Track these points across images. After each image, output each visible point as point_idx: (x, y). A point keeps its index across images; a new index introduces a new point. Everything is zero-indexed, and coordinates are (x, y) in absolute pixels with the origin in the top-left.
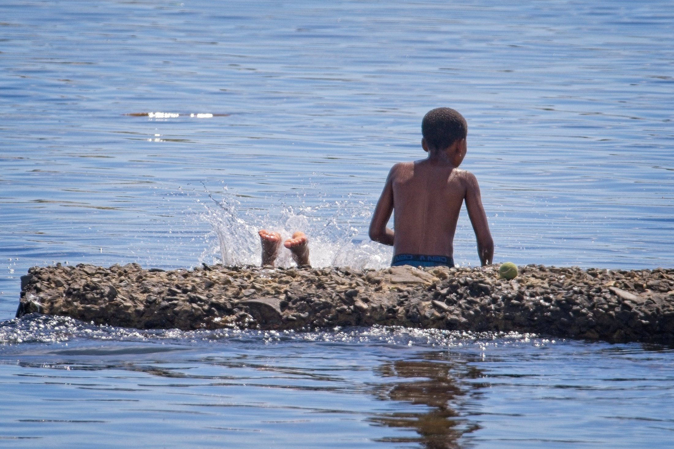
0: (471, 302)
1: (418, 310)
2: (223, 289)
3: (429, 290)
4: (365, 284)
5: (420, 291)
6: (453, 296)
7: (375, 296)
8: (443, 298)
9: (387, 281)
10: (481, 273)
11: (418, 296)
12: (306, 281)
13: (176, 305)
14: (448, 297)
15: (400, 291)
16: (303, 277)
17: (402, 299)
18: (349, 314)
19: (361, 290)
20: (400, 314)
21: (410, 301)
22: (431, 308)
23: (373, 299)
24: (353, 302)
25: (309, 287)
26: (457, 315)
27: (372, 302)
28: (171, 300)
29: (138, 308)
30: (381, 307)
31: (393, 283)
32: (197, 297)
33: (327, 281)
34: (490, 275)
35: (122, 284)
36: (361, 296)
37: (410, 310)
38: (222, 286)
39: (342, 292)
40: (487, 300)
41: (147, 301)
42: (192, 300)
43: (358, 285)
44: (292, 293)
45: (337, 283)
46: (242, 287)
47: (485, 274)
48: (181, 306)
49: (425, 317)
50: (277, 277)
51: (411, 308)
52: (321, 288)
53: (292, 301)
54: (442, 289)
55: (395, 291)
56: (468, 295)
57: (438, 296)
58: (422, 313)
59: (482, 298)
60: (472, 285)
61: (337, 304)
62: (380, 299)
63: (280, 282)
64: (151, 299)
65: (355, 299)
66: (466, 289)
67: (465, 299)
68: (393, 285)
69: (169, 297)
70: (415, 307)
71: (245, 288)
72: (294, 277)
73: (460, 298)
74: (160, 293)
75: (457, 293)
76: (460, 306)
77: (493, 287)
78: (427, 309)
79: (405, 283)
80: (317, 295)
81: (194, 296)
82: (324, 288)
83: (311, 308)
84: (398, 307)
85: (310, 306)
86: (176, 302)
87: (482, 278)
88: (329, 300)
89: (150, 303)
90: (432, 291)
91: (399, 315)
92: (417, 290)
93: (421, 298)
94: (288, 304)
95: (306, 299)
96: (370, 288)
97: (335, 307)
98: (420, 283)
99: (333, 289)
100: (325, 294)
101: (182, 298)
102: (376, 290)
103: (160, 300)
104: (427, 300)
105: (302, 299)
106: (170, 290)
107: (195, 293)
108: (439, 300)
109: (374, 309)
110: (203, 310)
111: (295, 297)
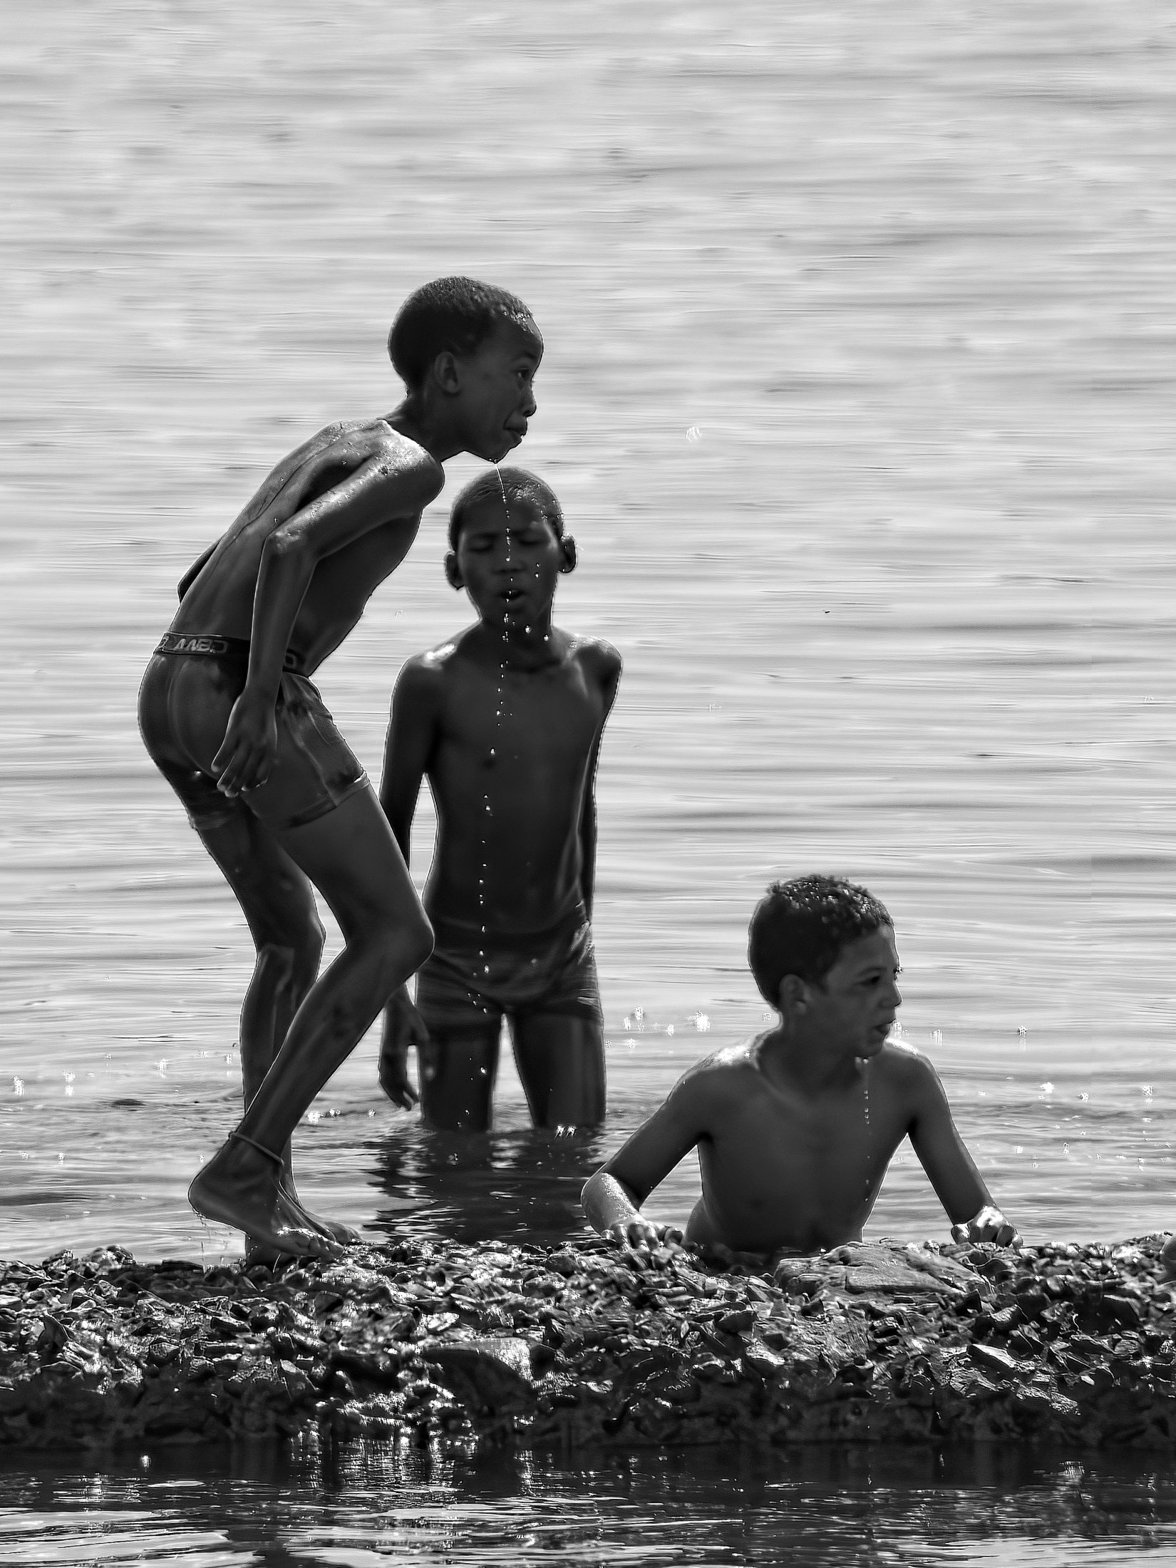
0: (1081, 1349)
1: (928, 1371)
2: (369, 1316)
3: (961, 1312)
4: (772, 1295)
5: (934, 1314)
6: (1028, 1331)
7: (801, 1329)
8: (1001, 1335)
9: (834, 1285)
10: (1109, 1264)
11: (928, 1331)
12: (602, 1286)
13: (233, 1366)
14: (1015, 1333)
15: (873, 1314)
16: (593, 1273)
17: (879, 1341)
18: (729, 1385)
19: (764, 1310)
20: (876, 1383)
21: (905, 1345)
22: (967, 1366)
23: (799, 1339)
24: (739, 1348)
25: (611, 1304)
26: (1043, 1386)
27: (795, 1349)
28: (221, 1352)
29: (126, 1380)
30: (821, 1362)
31: (853, 1290)
32: (294, 1340)
33: (661, 1284)
34: (1135, 1269)
35: (80, 1310)
36: (763, 1331)
37: (907, 1372)
38: (365, 1307)
39: (709, 1318)
40: (1128, 1342)
41: (151, 1359)
42: (281, 1351)
43: (752, 1297)
44: (563, 1324)
45: (692, 1290)
46: (423, 1308)
47: (1121, 1266)
48: (249, 1368)
49: (953, 1393)
50: (520, 1277)
51: (910, 1364)
52: (647, 1308)
53: (564, 1345)
54: (997, 1309)
55: (860, 1316)
56: (1073, 1327)
57: (984, 1330)
58: (943, 1380)
59: (1116, 1336)
60: (1085, 1296)
61: (693, 1354)
62: (817, 1337)
63: (530, 1290)
64: (162, 1350)
65: (745, 1338)
66: (1068, 1309)
67: (1066, 1338)
68: (853, 1297)
69: (215, 1344)
70: (919, 1361)
71: (430, 1309)
72: (568, 1274)
73: (1052, 1337)
74: (186, 1334)
75: (1042, 1321)
76: (1051, 1358)
77: (1148, 1304)
78: (955, 1370)
79: (887, 1291)
80: (636, 1328)
81: (284, 1339)
82: (656, 1307)
83: (619, 1365)
84: (870, 1364)
85: (617, 1361)
86: (233, 1357)
87: (1115, 1277)
88: (670, 1342)
89: (161, 1363)
90: (969, 1316)
91: (875, 1386)
92: (925, 1312)
93: (937, 1336)
94: (553, 1355)
95: (606, 1338)
96: (788, 1305)
97: (689, 1363)
98: (933, 1290)
99: (680, 1311)
100: (659, 1324)
101: (252, 1346)
102: (805, 1313)
103: (189, 1353)
104: (956, 1343)
105: (592, 1340)
106: (216, 1323)
107: (289, 1329)
108: (990, 1344)
109: (800, 1368)
110: (312, 1377)
111: (573, 1334)
